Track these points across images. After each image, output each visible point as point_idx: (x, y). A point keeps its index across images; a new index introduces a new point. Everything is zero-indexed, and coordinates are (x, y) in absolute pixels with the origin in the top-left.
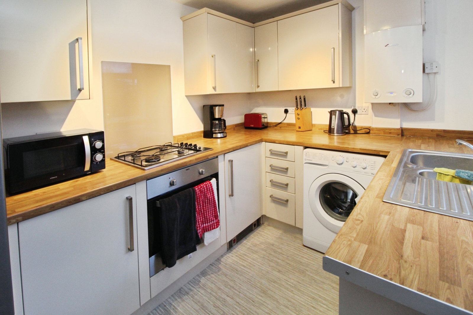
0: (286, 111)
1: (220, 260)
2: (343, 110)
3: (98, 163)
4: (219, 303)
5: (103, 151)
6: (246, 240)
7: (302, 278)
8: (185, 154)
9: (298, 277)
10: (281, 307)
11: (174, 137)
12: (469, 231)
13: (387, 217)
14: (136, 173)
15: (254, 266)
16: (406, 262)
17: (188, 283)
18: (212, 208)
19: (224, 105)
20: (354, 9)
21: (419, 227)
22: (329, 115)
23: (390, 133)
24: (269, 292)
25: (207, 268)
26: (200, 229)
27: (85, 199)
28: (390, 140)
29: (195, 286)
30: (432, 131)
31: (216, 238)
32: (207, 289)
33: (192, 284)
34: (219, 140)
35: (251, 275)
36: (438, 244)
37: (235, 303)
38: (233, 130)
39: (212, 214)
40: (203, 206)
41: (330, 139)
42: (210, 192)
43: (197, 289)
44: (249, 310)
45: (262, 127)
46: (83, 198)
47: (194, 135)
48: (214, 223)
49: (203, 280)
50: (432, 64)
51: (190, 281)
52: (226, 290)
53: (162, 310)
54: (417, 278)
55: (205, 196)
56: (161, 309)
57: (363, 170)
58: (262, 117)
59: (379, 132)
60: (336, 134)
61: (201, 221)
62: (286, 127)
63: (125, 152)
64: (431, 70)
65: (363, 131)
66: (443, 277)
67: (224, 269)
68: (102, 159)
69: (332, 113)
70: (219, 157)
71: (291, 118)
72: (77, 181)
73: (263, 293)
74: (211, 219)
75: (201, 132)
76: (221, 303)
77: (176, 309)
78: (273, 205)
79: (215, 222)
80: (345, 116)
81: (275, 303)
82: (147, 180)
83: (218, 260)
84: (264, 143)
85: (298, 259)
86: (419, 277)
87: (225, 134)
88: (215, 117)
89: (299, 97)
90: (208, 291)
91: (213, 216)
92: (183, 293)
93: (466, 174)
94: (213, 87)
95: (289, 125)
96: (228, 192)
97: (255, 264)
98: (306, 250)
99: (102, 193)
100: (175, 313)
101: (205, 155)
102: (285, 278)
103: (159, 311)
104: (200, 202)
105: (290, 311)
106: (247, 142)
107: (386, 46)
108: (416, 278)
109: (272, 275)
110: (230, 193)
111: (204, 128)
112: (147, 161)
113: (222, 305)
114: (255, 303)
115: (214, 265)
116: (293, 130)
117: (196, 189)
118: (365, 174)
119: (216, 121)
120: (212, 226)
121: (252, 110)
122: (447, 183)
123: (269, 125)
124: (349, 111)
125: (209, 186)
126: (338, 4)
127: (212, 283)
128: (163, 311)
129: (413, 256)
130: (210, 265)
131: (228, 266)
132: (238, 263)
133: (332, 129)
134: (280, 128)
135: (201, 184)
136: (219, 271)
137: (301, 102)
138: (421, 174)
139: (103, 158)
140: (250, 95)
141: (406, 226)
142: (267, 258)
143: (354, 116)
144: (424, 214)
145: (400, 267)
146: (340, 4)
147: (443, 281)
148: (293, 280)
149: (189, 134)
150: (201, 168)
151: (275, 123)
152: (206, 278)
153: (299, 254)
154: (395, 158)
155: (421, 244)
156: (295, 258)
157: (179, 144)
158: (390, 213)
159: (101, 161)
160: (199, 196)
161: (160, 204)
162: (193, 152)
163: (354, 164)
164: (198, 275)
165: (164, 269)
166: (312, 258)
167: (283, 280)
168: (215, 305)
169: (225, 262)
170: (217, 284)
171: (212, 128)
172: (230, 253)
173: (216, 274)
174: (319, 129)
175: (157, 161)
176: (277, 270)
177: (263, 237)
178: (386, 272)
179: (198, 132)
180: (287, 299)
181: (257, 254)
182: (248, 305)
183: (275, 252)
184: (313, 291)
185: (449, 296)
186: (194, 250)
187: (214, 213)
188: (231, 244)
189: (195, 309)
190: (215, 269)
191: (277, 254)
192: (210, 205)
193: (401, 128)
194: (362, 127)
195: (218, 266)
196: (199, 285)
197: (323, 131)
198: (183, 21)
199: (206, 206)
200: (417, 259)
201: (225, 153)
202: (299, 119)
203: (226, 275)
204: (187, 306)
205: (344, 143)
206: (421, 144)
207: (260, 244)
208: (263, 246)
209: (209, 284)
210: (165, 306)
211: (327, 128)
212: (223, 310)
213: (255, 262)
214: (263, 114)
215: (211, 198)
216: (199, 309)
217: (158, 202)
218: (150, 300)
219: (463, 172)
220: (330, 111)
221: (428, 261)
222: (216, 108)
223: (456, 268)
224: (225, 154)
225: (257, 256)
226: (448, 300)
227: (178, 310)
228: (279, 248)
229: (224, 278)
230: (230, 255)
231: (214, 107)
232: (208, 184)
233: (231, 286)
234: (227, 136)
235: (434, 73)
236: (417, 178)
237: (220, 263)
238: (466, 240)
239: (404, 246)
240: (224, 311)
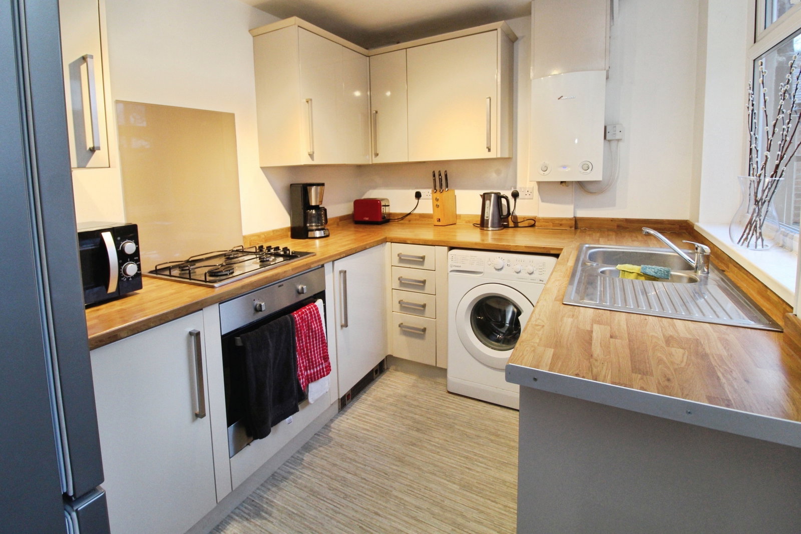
0: (418, 195)
1: (330, 426)
2: (500, 193)
3: (131, 279)
4: (336, 484)
5: (137, 258)
6: (366, 394)
7: (450, 434)
8: (272, 263)
9: (444, 434)
10: (426, 474)
11: (244, 237)
12: (658, 327)
13: (570, 320)
14: (198, 293)
15: (382, 427)
16: (596, 360)
17: (284, 464)
18: (319, 345)
19: (325, 184)
20: (516, 39)
21: (606, 327)
22: (481, 200)
23: (561, 225)
24: (407, 458)
25: (310, 439)
26: (303, 378)
27: (126, 336)
28: (562, 234)
29: (296, 466)
30: (613, 220)
31: (325, 392)
32: (315, 469)
33: (290, 465)
34: (317, 241)
35: (379, 441)
36: (627, 340)
37: (359, 479)
38: (336, 226)
39: (320, 354)
40: (306, 343)
41: (482, 234)
42: (316, 320)
43: (301, 470)
44: (383, 486)
45: (382, 220)
46: (122, 334)
47: (277, 234)
48: (323, 368)
49: (307, 457)
50: (615, 127)
51: (287, 462)
52: (345, 465)
53: (249, 507)
54: (610, 373)
55: (308, 327)
56: (247, 506)
57: (529, 275)
58: (382, 204)
59: (547, 224)
60: (490, 229)
61: (303, 366)
62: (418, 220)
63: (167, 263)
64: (614, 135)
65: (526, 223)
66: (635, 369)
67: (337, 439)
68: (137, 273)
69: (485, 197)
70: (325, 265)
71: (426, 206)
72: (98, 310)
73: (399, 461)
74: (319, 362)
75: (286, 229)
76: (340, 484)
77: (272, 502)
78: (403, 338)
79: (324, 366)
80: (504, 201)
81: (417, 471)
82: (219, 304)
83: (327, 427)
84: (388, 244)
85: (443, 411)
86: (612, 372)
87: (327, 233)
88: (311, 205)
89: (438, 171)
90: (318, 470)
91: (321, 357)
92: (279, 479)
93: (653, 270)
94: (309, 153)
95: (423, 216)
96: (340, 321)
97: (382, 426)
98: (452, 398)
99: (152, 325)
100: (272, 508)
101: (305, 263)
102: (426, 437)
103: (244, 509)
104: (302, 336)
105: (437, 478)
106: (365, 243)
107: (559, 99)
108: (608, 373)
109: (409, 436)
110: (343, 322)
111: (293, 221)
112: (213, 274)
113: (341, 486)
114: (389, 476)
115: (321, 434)
116: (429, 224)
117: (296, 316)
118: (532, 281)
119: (313, 209)
120: (320, 373)
121: (364, 194)
122: (632, 280)
123: (391, 218)
124: (508, 193)
125: (313, 311)
126: (496, 29)
127: (322, 459)
128: (252, 509)
129: (604, 355)
130: (315, 435)
131: (342, 433)
132: (357, 426)
133: (485, 221)
134: (410, 221)
135: (301, 309)
136: (330, 442)
137: (441, 180)
138: (603, 272)
139: (138, 270)
140: (360, 169)
141: (592, 327)
142: (399, 415)
143: (514, 202)
144: (610, 313)
145: (591, 365)
146: (499, 30)
147: (636, 373)
148: (438, 438)
149: (268, 233)
150: (300, 284)
151: (401, 214)
152: (311, 454)
153: (443, 404)
154: (570, 255)
155: (610, 343)
156: (438, 410)
157: (257, 248)
158: (573, 316)
159: (135, 275)
160: (300, 327)
161: (243, 342)
162: (281, 259)
163: (518, 268)
164: (298, 452)
165: (250, 444)
166: (460, 408)
167: (425, 440)
168: (330, 487)
169: (337, 428)
170: (329, 460)
171: (305, 222)
172: (343, 414)
173: (326, 447)
174: (466, 222)
175: (230, 274)
176: (415, 429)
177: (390, 387)
178: (577, 371)
179: (282, 230)
180: (432, 464)
181: (384, 412)
182: (380, 480)
183: (409, 405)
184: (466, 448)
185: (642, 385)
186: (295, 410)
187: (323, 353)
188: (345, 402)
189: (301, 498)
190: (323, 439)
191: (412, 408)
192: (316, 340)
193: (575, 217)
194: (524, 218)
195: (327, 436)
196: (302, 464)
197: (472, 224)
198: (254, 37)
199: (310, 342)
200: (608, 357)
201: (334, 259)
202: (438, 206)
203: (341, 446)
204: (289, 496)
205: (501, 239)
206: (599, 238)
207: (386, 398)
208: (391, 400)
209: (318, 461)
210: (253, 501)
211: (478, 220)
212: (343, 491)
213: (381, 422)
214: (383, 200)
215: (318, 330)
216: (307, 496)
217: (239, 338)
218: (232, 492)
219: (649, 268)
220: (482, 194)
221: (619, 357)
222: (311, 189)
223: (647, 361)
224: (335, 262)
225: (384, 414)
226: (642, 388)
227: (274, 502)
228: (415, 400)
229: (340, 450)
230: (343, 417)
231: (308, 188)
232: (312, 308)
233: (351, 459)
234: (330, 235)
235: (616, 140)
236: (599, 277)
237: (331, 431)
238: (656, 335)
239: (593, 346)
240: (346, 492)
